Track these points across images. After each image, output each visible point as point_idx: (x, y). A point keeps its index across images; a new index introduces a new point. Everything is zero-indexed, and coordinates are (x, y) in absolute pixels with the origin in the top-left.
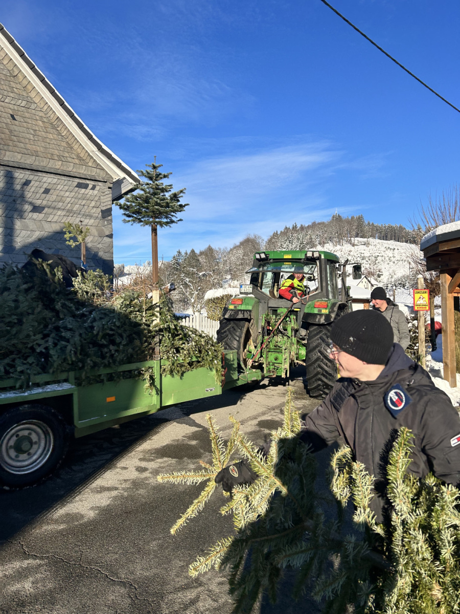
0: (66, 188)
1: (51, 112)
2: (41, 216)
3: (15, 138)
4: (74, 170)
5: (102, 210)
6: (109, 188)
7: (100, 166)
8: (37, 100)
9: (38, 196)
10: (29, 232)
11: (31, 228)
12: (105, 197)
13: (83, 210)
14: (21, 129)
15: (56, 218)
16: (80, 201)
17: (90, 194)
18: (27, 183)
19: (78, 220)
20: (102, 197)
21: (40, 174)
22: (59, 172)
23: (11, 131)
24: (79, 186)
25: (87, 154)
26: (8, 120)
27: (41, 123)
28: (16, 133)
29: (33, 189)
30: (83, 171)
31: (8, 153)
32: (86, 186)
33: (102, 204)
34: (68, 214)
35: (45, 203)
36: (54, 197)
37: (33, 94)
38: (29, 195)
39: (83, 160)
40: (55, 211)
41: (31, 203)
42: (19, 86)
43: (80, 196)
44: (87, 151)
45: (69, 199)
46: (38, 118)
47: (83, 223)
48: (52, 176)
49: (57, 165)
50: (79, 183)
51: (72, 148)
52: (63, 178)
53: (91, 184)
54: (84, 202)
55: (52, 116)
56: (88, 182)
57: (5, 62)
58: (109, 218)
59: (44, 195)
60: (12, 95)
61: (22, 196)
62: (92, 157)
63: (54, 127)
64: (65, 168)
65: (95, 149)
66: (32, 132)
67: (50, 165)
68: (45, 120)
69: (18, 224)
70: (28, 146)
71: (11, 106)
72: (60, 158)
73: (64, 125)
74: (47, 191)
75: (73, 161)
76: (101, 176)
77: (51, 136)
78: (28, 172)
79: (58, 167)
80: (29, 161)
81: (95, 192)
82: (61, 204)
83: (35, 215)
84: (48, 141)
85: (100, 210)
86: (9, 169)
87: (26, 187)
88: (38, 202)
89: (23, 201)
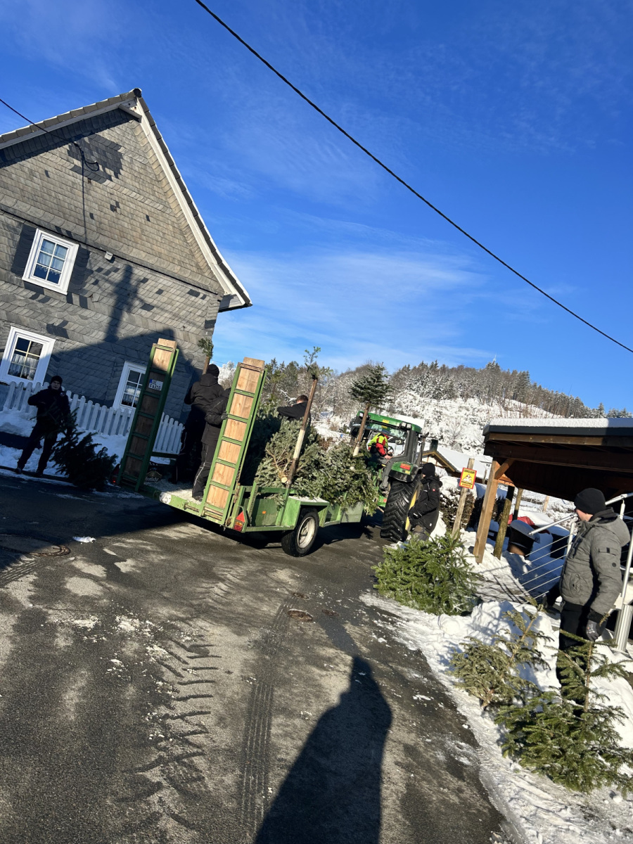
0: (179, 292)
1: (183, 219)
2: (149, 314)
3: (144, 238)
4: (190, 277)
5: (206, 321)
6: (218, 301)
7: (215, 277)
8: (173, 206)
9: (151, 294)
10: (134, 327)
11: (137, 323)
12: (212, 309)
13: (189, 317)
14: (152, 230)
15: (162, 319)
16: (188, 308)
17: (199, 302)
18: (145, 280)
19: (181, 325)
20: (209, 308)
21: (158, 275)
22: (176, 276)
23: (142, 231)
24: (192, 293)
25: (205, 264)
26: (143, 220)
27: (171, 227)
28: (146, 233)
29: (148, 288)
30: (198, 279)
31: (134, 250)
32: (197, 295)
33: (208, 315)
34: (173, 317)
35: (155, 302)
36: (166, 299)
37: (171, 200)
38: (143, 292)
39: (201, 269)
40: (162, 313)
41: (142, 301)
42: (160, 191)
43: (189, 303)
44: (206, 262)
45: (178, 304)
46: (170, 222)
47: (186, 330)
48: (169, 278)
49: (176, 270)
50: (191, 290)
51: (193, 256)
52: (178, 282)
53: (202, 293)
54: (192, 309)
55: (183, 223)
56: (200, 291)
57: (154, 167)
58: (211, 329)
59: (157, 295)
60: (152, 197)
61: (136, 292)
62: (210, 268)
63: (182, 233)
64: (182, 273)
65: (215, 262)
66: (161, 234)
67: (169, 268)
68: (176, 225)
69: (126, 317)
70: (155, 247)
71: (149, 208)
72: (181, 263)
73: (192, 233)
74: (160, 292)
75: (192, 268)
76: (214, 288)
77: (177, 241)
78: (148, 271)
79: (176, 271)
80: (152, 261)
81: (204, 302)
82: (170, 306)
83: (144, 312)
84: (173, 246)
85: (204, 320)
86: (132, 265)
87: (142, 284)
88: (149, 301)
89: (136, 296)
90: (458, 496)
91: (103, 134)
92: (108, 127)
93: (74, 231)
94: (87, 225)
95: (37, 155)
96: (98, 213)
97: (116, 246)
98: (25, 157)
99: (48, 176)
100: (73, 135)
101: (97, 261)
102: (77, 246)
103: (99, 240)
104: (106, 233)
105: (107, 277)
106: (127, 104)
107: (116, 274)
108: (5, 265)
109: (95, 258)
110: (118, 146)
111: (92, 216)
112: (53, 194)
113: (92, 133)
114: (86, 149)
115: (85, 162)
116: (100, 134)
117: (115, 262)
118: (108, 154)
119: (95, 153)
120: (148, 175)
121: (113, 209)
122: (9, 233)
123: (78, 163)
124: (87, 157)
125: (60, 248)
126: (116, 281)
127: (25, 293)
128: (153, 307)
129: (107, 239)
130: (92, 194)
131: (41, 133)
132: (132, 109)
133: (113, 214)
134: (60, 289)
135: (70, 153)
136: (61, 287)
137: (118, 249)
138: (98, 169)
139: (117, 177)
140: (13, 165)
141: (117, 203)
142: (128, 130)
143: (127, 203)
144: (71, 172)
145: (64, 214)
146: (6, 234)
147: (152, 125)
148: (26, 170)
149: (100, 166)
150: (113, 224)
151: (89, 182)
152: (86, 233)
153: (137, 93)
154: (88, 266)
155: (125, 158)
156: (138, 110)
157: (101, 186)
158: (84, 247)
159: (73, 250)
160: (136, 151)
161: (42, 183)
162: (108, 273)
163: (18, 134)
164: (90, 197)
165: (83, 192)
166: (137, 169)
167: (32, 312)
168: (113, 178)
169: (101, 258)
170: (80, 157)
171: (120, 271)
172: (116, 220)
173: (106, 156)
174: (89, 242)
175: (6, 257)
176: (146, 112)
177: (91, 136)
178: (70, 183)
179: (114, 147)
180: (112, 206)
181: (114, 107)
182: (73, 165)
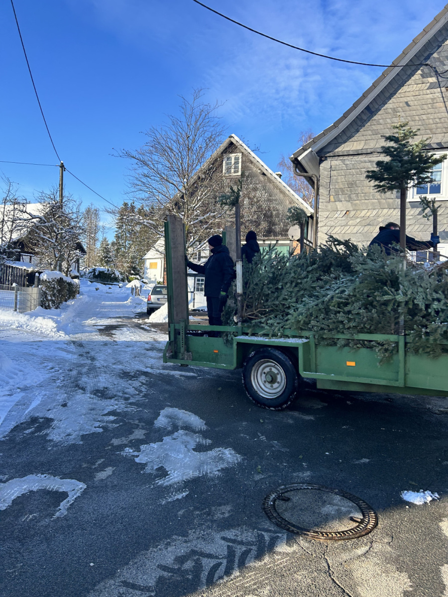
93: (443, 140)
95: (395, 94)
98: (387, 100)
99: (409, 105)
100: (422, 58)
108: (391, 196)
115: (439, 74)
116: (447, 42)
123: (433, 80)
124: (440, 69)
127: (412, 212)
131: (393, 74)
134: (443, 197)
135: (423, 76)
144: (428, 91)
145: (431, 130)
151: (447, 90)
161: (405, 114)
163: (375, 85)
167: (422, 226)
170: (433, 74)
177: (439, 50)
178: (430, 101)
182: (429, 84)
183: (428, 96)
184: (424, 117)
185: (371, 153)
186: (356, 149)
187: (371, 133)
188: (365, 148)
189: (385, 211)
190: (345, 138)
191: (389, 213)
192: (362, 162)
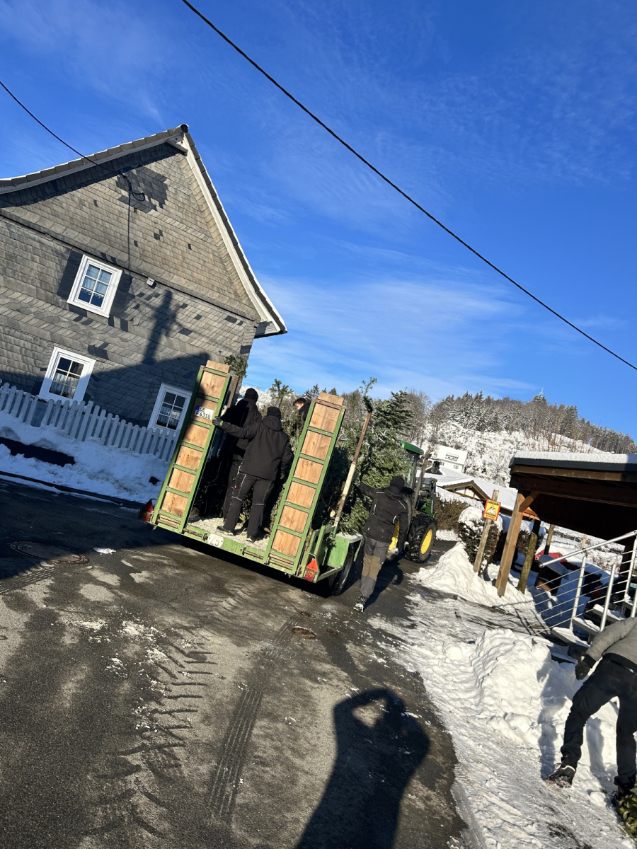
0: (216, 318)
1: (224, 248)
2: (187, 338)
3: (185, 265)
4: (228, 304)
5: (242, 347)
6: (255, 327)
7: (253, 305)
8: (214, 235)
9: (190, 319)
10: (172, 350)
11: (175, 347)
12: (248, 335)
13: (225, 342)
14: (193, 258)
15: (199, 343)
16: (225, 333)
17: (236, 328)
18: (185, 306)
19: (218, 349)
21: (197, 301)
22: (215, 302)
23: (184, 258)
24: (229, 319)
25: (243, 292)
26: (185, 248)
27: (211, 256)
28: (187, 261)
29: (187, 313)
30: (235, 306)
31: (175, 277)
32: (234, 321)
33: (244, 341)
34: (210, 342)
35: (193, 327)
36: (203, 324)
37: (212, 230)
38: (180, 317)
39: (239, 296)
40: (199, 337)
41: (180, 325)
42: (203, 221)
43: (226, 328)
44: (244, 289)
45: (215, 329)
46: (210, 251)
47: (222, 354)
48: (207, 304)
49: (214, 296)
50: (228, 316)
51: (232, 283)
52: (216, 309)
53: (239, 319)
54: (229, 334)
55: (223, 252)
56: (237, 317)
57: (197, 198)
58: (247, 355)
59: (195, 320)
60: (194, 227)
61: (174, 316)
62: (247, 296)
63: (222, 261)
64: (220, 300)
65: (252, 290)
66: (202, 262)
67: (208, 295)
68: (216, 254)
69: (164, 340)
70: (195, 274)
71: (191, 237)
72: (219, 290)
73: (232, 262)
74: (198, 317)
75: (230, 295)
76: (251, 314)
77: (217, 269)
78: (188, 297)
79: (214, 298)
80: (191, 287)
81: (241, 328)
82: (207, 332)
83: (182, 337)
84: (213, 273)
85: (240, 345)
86: (172, 291)
87: (181, 309)
88: (188, 326)
89: (175, 321)
90: (481, 527)
91: (151, 167)
92: (155, 160)
93: (119, 257)
94: (131, 251)
95: (86, 186)
96: (142, 240)
97: (158, 273)
98: (76, 187)
99: (96, 205)
100: (122, 167)
101: (139, 287)
102: (120, 272)
103: (142, 266)
104: (149, 260)
105: (148, 302)
106: (174, 140)
107: (157, 299)
108: (52, 288)
109: (137, 283)
110: (164, 178)
111: (136, 243)
112: (100, 222)
113: (140, 166)
114: (134, 181)
115: (132, 193)
116: (148, 166)
117: (156, 288)
118: (154, 186)
119: (142, 184)
120: (192, 205)
121: (157, 237)
122: (57, 258)
123: (125, 193)
124: (134, 188)
125: (105, 274)
126: (157, 306)
127: (69, 315)
128: (191, 332)
129: (149, 266)
130: (137, 223)
131: (91, 165)
132: (179, 143)
133: (157, 242)
134: (102, 312)
135: (118, 184)
136: (103, 311)
137: (159, 275)
138: (144, 199)
139: (162, 207)
140: (65, 195)
141: (161, 232)
142: (175, 163)
143: (170, 232)
144: (118, 202)
145: (110, 241)
146: (55, 259)
147: (197, 159)
148: (76, 199)
149: (146, 197)
150: (156, 252)
151: (135, 211)
152: (129, 259)
153: (184, 128)
154: (130, 291)
155: (170, 189)
156: (185, 144)
157: (146, 215)
158: (127, 272)
159: (117, 274)
160: (180, 183)
161: (91, 212)
162: (149, 298)
163: (70, 166)
164: (135, 226)
165: (129, 221)
166: (181, 199)
167: (75, 334)
168: (158, 208)
169: (143, 283)
170: (127, 188)
171: (160, 296)
172: (159, 248)
173: (152, 188)
174: (132, 268)
175: (53, 281)
176: (192, 146)
177: (139, 169)
178: (117, 212)
179: (160, 179)
180: (155, 235)
181: (162, 141)
182: (120, 196)
183: (117, 207)
184: (107, 225)
185: (44, 233)
186: (28, 220)
187: (50, 212)
188: (38, 223)
189: (41, 303)
190: (18, 201)
191: (45, 307)
192: (30, 238)
